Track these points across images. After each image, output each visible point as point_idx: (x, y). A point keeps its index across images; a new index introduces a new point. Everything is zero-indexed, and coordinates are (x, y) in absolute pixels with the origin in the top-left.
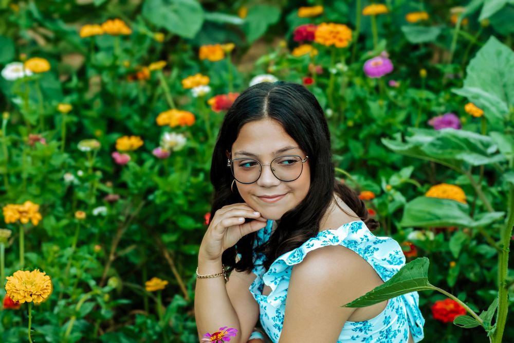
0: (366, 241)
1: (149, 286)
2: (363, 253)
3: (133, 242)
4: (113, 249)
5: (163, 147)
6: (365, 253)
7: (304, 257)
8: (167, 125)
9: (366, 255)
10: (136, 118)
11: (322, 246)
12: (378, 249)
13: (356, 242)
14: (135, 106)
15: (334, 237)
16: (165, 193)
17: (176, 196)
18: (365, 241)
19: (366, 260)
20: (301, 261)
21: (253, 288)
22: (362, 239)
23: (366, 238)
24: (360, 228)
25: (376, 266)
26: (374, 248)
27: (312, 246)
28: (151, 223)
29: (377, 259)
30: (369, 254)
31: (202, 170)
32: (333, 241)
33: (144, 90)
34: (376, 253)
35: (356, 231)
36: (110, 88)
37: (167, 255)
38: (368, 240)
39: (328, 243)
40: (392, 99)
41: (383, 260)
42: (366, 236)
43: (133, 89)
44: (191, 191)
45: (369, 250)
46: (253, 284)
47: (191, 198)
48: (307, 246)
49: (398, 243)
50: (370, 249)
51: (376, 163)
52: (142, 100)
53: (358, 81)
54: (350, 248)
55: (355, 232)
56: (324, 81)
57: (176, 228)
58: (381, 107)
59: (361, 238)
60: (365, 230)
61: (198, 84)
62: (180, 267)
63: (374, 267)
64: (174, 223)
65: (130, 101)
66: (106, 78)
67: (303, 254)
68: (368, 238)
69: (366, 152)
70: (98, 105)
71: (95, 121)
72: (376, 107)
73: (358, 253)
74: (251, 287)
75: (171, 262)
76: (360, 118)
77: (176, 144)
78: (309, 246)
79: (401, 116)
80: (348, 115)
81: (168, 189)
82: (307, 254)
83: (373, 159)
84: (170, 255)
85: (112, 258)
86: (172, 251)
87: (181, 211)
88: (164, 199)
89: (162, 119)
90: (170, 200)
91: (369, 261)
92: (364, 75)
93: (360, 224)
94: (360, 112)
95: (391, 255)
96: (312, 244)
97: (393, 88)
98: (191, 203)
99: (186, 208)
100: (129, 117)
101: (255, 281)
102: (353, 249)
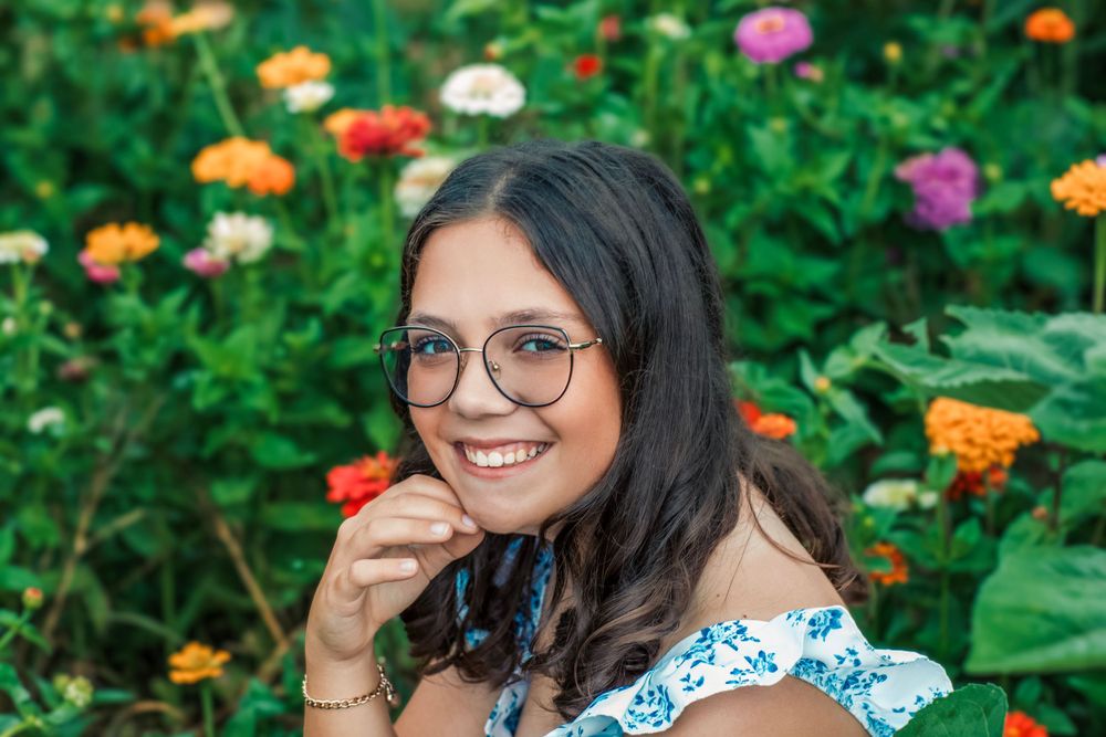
0: (852, 664)
1: (178, 669)
2: (839, 686)
3: (135, 502)
4: (84, 519)
5: (211, 250)
6: (846, 686)
7: (675, 714)
8: (218, 184)
9: (848, 691)
10: (142, 149)
11: (731, 687)
12: (884, 677)
13: (820, 664)
14: (141, 116)
15: (761, 654)
16: (217, 381)
17: (248, 386)
18: (847, 663)
19: (846, 709)
20: (666, 726)
21: (493, 725)
22: (841, 660)
23: (853, 658)
24: (834, 624)
25: (873, 722)
26: (874, 675)
27: (700, 683)
28: (183, 450)
29: (877, 706)
30: (857, 691)
31: (315, 310)
32: (760, 666)
33: (162, 71)
34: (876, 687)
35: (824, 634)
36: (75, 72)
37: (224, 533)
38: (857, 663)
39: (748, 676)
40: (805, 113)
41: (895, 711)
42: (853, 653)
43: (134, 71)
44: (286, 367)
45: (857, 681)
46: (495, 714)
47: (286, 385)
48: (685, 684)
49: (944, 670)
50: (860, 678)
51: (769, 289)
52: (158, 99)
53: (714, 63)
54: (804, 677)
55: (819, 635)
56: (628, 64)
57: (246, 465)
58: (778, 137)
59: (838, 657)
60: (849, 634)
61: (301, 77)
62: (261, 562)
63: (867, 727)
64: (244, 451)
65: (125, 103)
66: (63, 46)
67: (671, 706)
68: (858, 657)
69: (743, 256)
70: (44, 112)
71: (36, 158)
72: (770, 141)
73: (824, 689)
74: (489, 722)
75: (235, 549)
76: (727, 170)
77: (246, 246)
78: (691, 684)
79: (836, 164)
80: (695, 159)
81: (225, 370)
82: (686, 708)
83: (760, 277)
84: (234, 533)
85: (80, 545)
86: (238, 523)
87: (260, 423)
88: (215, 396)
89: (209, 165)
90: (233, 397)
91: (857, 710)
92: (730, 48)
93: (836, 614)
94: (725, 155)
95: (919, 699)
96: (697, 679)
97: (806, 83)
98: (286, 400)
99: (274, 417)
100: (123, 145)
101: (499, 703)
102: (811, 680)
